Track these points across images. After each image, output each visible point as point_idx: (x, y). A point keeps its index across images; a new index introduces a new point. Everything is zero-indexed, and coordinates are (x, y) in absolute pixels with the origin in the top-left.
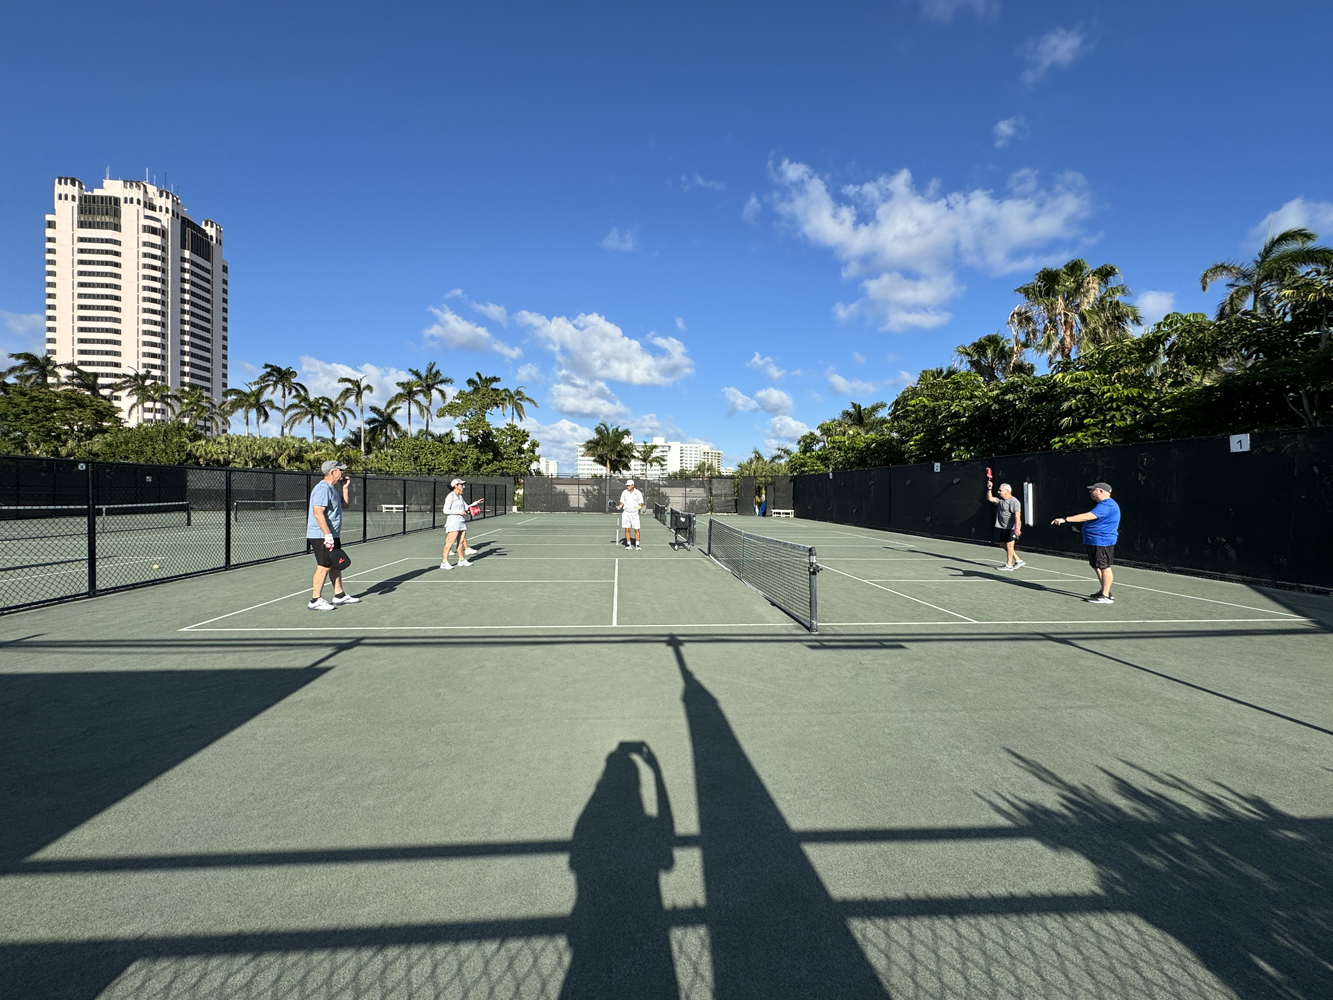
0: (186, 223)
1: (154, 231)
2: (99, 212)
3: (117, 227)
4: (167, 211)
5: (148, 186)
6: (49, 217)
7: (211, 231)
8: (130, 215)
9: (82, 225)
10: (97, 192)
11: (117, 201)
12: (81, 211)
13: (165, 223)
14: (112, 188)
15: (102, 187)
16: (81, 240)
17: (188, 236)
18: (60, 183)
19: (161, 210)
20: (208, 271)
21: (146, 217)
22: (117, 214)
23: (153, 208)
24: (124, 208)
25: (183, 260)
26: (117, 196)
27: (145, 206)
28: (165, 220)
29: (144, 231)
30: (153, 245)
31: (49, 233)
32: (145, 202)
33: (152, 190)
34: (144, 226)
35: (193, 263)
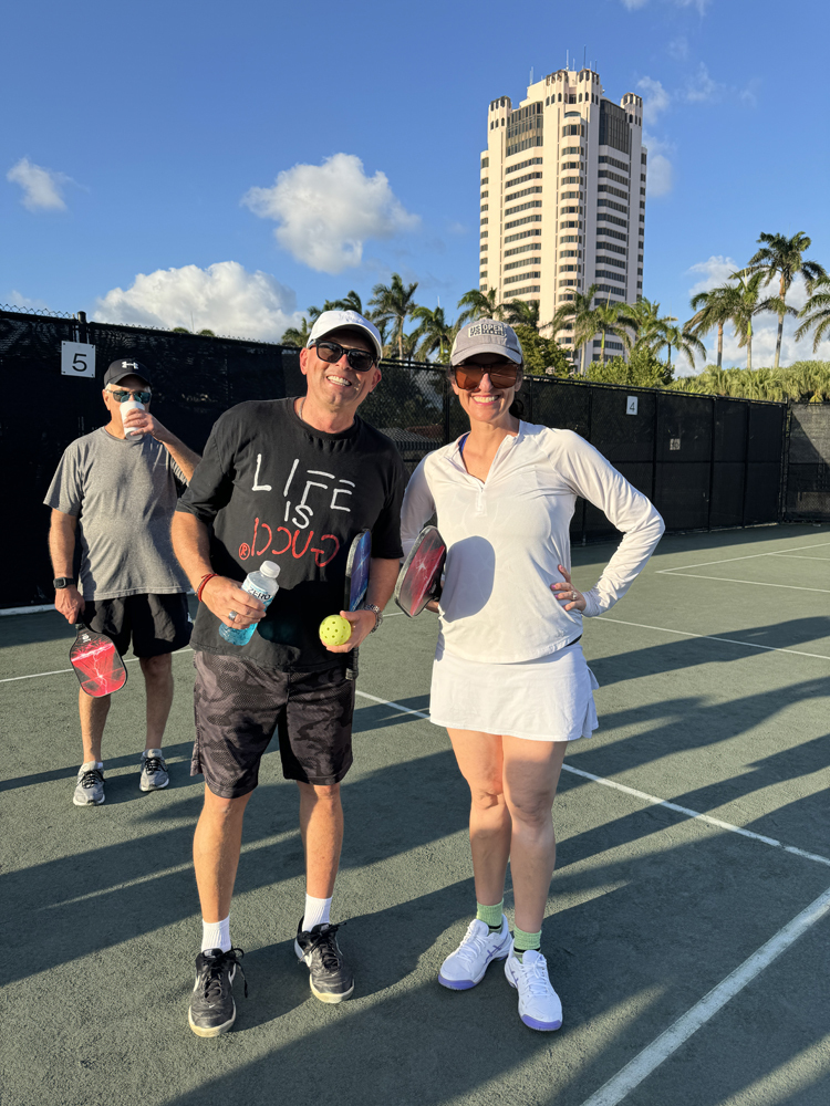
0: (605, 109)
1: (573, 130)
2: (524, 127)
4: (587, 99)
5: (569, 73)
6: (483, 155)
7: (630, 107)
8: (552, 119)
9: (509, 153)
10: (523, 104)
11: (539, 107)
12: (509, 135)
13: (584, 116)
14: (537, 92)
15: (525, 97)
16: (509, 170)
18: (492, 109)
19: (580, 100)
20: (624, 167)
21: (567, 115)
22: (539, 124)
23: (572, 100)
24: (546, 112)
25: (602, 160)
26: (539, 100)
27: (565, 101)
28: (584, 108)
29: (564, 135)
30: (572, 150)
31: (484, 173)
32: (566, 95)
33: (572, 75)
34: (564, 128)
35: (611, 161)
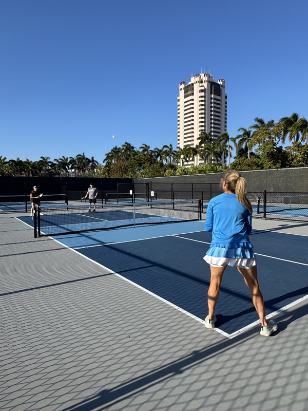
0: (212, 84)
2: (189, 90)
3: (193, 94)
4: (206, 81)
5: (201, 74)
6: (178, 98)
7: (221, 83)
8: (197, 88)
9: (185, 97)
10: (189, 83)
11: (193, 84)
12: (185, 92)
13: (205, 87)
14: (192, 80)
16: (185, 102)
17: (213, 89)
18: (180, 85)
19: (204, 82)
20: (219, 100)
21: (200, 87)
22: (193, 89)
24: (195, 85)
25: (211, 99)
26: (193, 82)
27: (200, 83)
28: (205, 85)
29: (200, 92)
30: (202, 97)
31: (178, 103)
32: (200, 81)
34: (200, 90)
35: (215, 99)
